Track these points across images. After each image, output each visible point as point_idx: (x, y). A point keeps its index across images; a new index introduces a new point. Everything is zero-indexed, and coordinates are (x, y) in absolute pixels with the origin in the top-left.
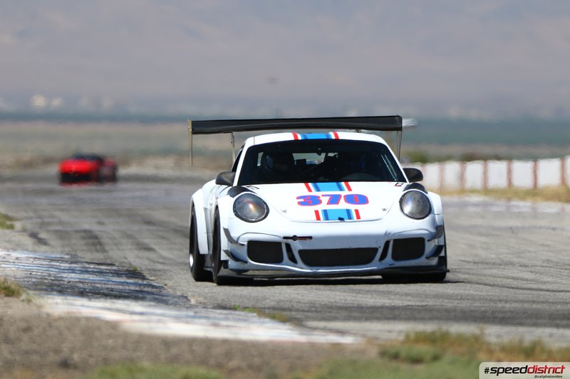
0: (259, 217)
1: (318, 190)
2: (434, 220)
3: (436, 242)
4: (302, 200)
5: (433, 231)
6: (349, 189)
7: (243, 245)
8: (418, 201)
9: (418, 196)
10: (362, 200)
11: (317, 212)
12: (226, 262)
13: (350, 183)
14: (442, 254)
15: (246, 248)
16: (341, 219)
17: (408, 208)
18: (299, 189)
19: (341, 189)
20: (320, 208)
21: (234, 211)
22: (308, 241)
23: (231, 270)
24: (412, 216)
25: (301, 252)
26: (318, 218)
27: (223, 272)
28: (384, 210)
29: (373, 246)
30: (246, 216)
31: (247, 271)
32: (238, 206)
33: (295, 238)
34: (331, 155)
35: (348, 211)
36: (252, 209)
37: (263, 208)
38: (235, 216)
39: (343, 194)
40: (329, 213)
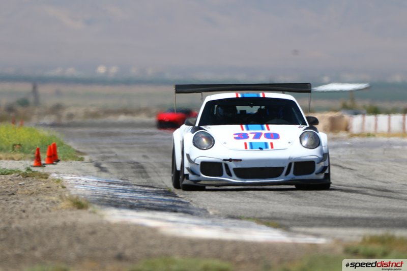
0: (208, 146)
1: (248, 129)
3: (322, 164)
4: (237, 136)
5: (321, 156)
6: (268, 129)
7: (198, 164)
8: (312, 138)
9: (311, 134)
10: (276, 136)
11: (245, 144)
12: (187, 175)
13: (270, 126)
14: (327, 172)
15: (199, 166)
16: (261, 149)
17: (305, 142)
18: (237, 128)
19: (263, 129)
20: (248, 141)
21: (193, 142)
22: (239, 162)
23: (191, 180)
24: (307, 147)
25: (235, 170)
26: (246, 148)
27: (186, 182)
28: (289, 143)
29: (281, 165)
30: (200, 146)
31: (200, 181)
32: (195, 139)
33: (230, 160)
34: (263, 107)
35: (266, 144)
36: (204, 141)
37: (211, 140)
38: (193, 146)
39: (264, 132)
40: (253, 145)
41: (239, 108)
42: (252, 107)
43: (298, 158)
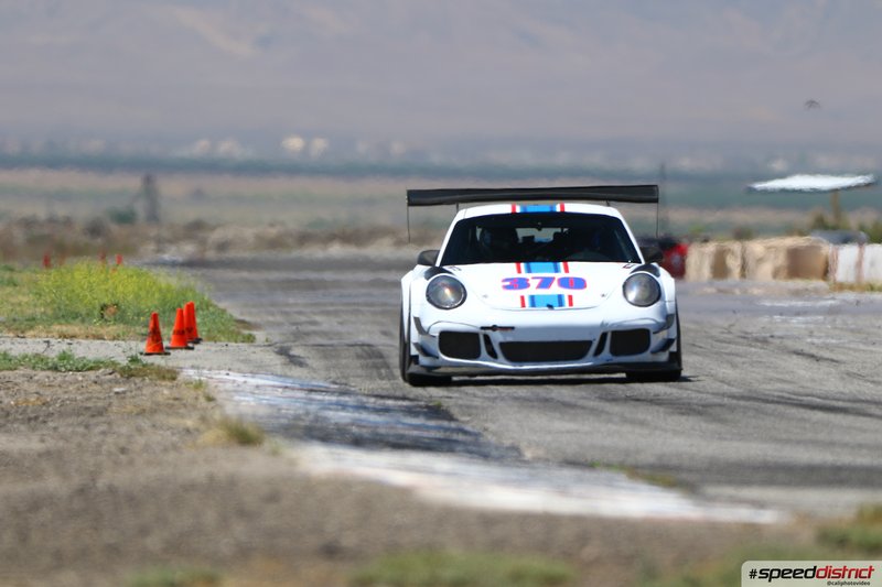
0: (454, 303)
1: (529, 271)
2: (664, 307)
3: (664, 335)
4: (508, 283)
5: (661, 320)
6: (567, 270)
7: (434, 336)
8: (645, 286)
9: (644, 280)
10: (580, 284)
11: (522, 298)
12: (416, 357)
13: (569, 264)
14: (673, 348)
15: (437, 340)
16: (550, 307)
17: (633, 295)
18: (508, 270)
19: (557, 270)
20: (526, 293)
21: (427, 296)
22: (509, 331)
23: (423, 366)
24: (637, 303)
25: (503, 345)
26: (523, 305)
27: (413, 369)
28: (603, 295)
29: (587, 338)
30: (439, 301)
31: (439, 367)
32: (431, 290)
33: (494, 328)
35: (560, 297)
36: (447, 294)
37: (460, 292)
38: (427, 302)
39: (558, 276)
40: (536, 300)
41: (522, 233)
42: (540, 230)
43: (619, 325)
